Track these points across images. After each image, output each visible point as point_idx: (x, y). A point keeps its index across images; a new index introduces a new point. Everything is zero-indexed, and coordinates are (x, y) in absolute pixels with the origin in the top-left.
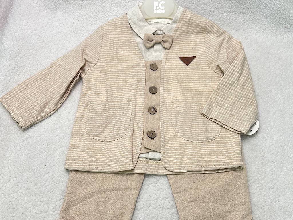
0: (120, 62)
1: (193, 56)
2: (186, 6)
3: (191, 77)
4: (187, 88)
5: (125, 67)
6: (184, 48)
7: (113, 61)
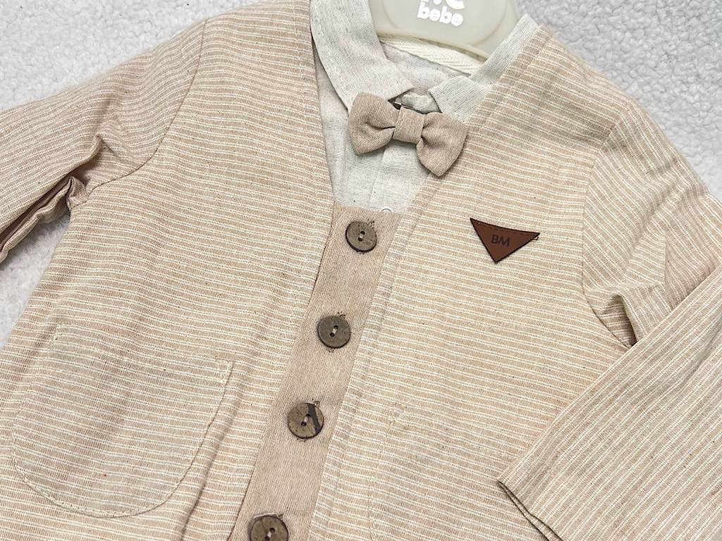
0: (235, 180)
1: (527, 227)
2: (554, 20)
3: (498, 314)
4: (470, 357)
5: (248, 206)
6: (500, 187)
7: (211, 171)
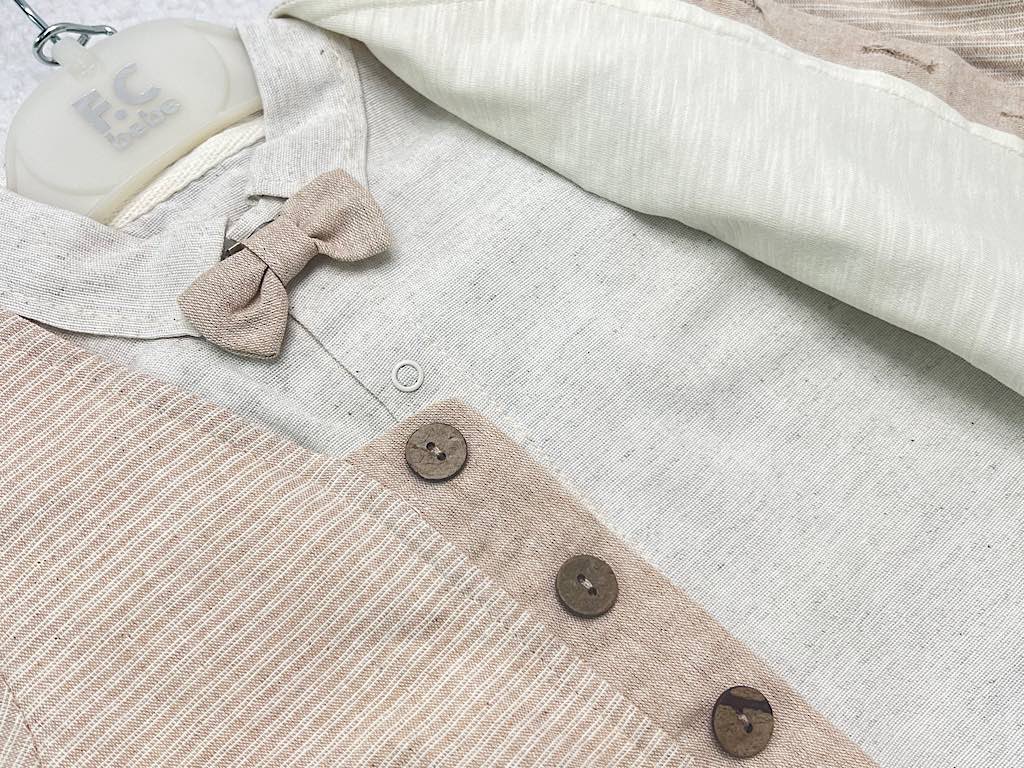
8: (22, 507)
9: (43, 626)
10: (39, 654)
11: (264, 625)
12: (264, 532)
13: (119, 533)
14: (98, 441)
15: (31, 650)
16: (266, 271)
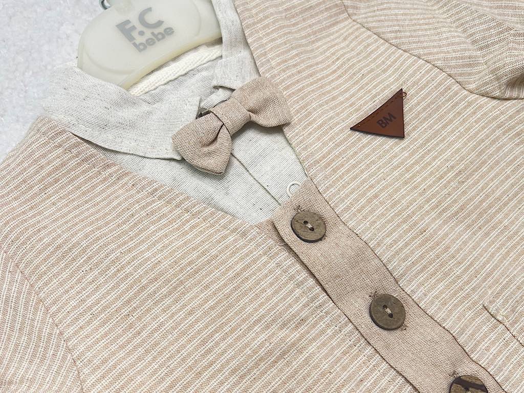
8: (74, 240)
9: (84, 307)
10: (81, 322)
11: (206, 313)
12: (209, 262)
13: (128, 258)
14: (119, 209)
15: (77, 319)
16: (222, 126)
